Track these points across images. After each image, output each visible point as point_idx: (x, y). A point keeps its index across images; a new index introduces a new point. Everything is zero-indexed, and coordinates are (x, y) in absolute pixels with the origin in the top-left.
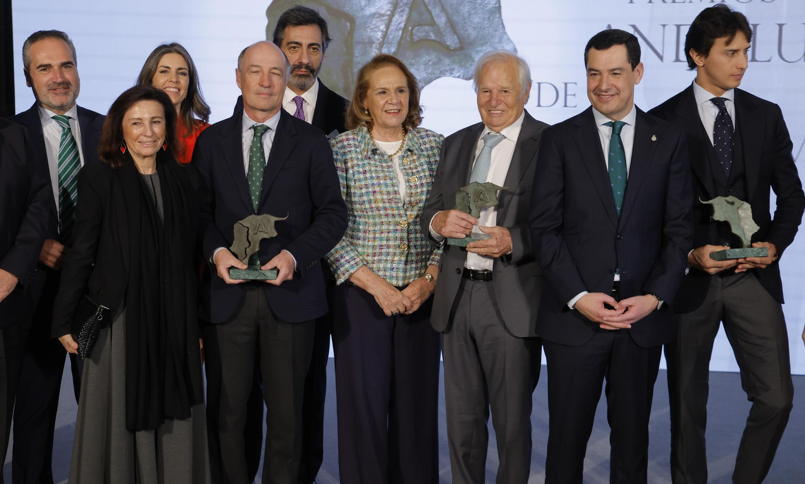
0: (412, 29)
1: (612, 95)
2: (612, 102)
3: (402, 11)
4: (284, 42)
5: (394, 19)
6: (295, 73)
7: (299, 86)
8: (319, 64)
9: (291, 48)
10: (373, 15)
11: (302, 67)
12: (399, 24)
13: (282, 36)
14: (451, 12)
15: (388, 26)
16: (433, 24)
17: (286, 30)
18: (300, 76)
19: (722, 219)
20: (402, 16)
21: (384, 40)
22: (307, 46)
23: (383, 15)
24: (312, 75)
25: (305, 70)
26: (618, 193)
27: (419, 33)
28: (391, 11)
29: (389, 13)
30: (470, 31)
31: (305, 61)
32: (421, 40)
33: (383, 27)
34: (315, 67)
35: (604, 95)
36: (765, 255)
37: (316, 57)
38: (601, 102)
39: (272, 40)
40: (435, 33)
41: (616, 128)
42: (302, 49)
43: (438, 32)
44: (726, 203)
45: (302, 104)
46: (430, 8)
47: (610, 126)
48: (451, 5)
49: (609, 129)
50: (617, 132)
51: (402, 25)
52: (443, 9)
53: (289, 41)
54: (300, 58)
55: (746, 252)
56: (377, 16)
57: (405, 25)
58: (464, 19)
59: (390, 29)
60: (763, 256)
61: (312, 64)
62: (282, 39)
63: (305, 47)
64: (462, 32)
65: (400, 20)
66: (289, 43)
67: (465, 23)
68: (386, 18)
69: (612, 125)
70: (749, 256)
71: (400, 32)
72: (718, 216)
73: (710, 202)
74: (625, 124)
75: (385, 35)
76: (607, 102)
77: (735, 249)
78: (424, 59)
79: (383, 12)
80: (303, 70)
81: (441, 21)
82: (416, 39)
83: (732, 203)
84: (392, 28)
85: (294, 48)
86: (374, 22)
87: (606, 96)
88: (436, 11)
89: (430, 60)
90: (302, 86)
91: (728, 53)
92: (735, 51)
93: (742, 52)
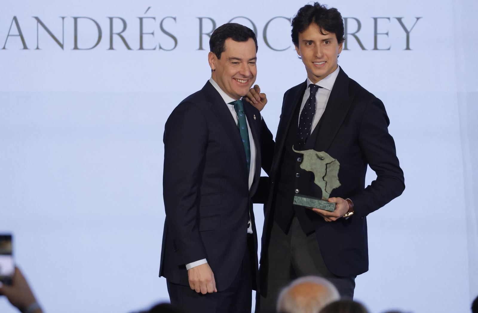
1: (248, 80)
19: (308, 169)
36: (331, 210)
44: (316, 157)
55: (313, 203)
60: (328, 210)
70: (315, 207)
72: (305, 166)
73: (302, 152)
77: (303, 198)
83: (321, 159)
91: (306, 44)
92: (311, 42)
93: (318, 43)
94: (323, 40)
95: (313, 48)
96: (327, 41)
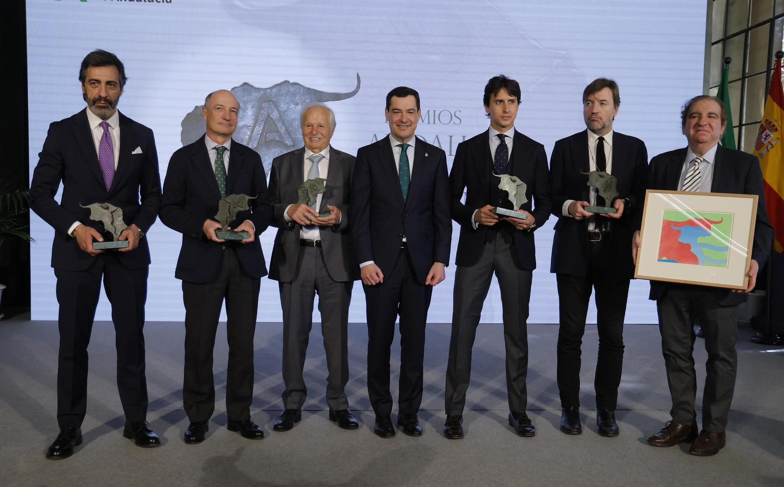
0: (266, 134)
1: (408, 126)
2: (407, 131)
3: (260, 124)
4: (87, 79)
5: (255, 129)
6: (96, 104)
7: (100, 115)
8: (116, 98)
9: (92, 83)
10: (244, 126)
11: (101, 100)
12: (258, 131)
13: (86, 74)
14: (288, 125)
15: (252, 133)
16: (278, 132)
17: (88, 69)
18: (101, 107)
19: (504, 189)
20: (260, 127)
21: (249, 140)
22: (105, 83)
23: (249, 126)
24: (110, 107)
25: (104, 102)
26: (405, 188)
27: (270, 136)
28: (254, 124)
29: (252, 125)
30: (298, 136)
31: (103, 94)
32: (271, 141)
33: (249, 133)
34: (113, 100)
35: (402, 126)
37: (113, 92)
38: (401, 130)
39: (78, 77)
40: (279, 137)
41: (404, 148)
42: (101, 85)
43: (280, 136)
44: (510, 180)
45: (108, 127)
46: (276, 123)
47: (400, 147)
48: (288, 121)
49: (399, 149)
50: (404, 150)
51: (260, 132)
52: (283, 124)
53: (90, 78)
54: (99, 92)
56: (246, 126)
57: (262, 132)
58: (295, 129)
59: (253, 134)
61: (110, 96)
62: (85, 76)
63: (103, 84)
64: (294, 136)
65: (259, 129)
66: (90, 80)
67: (296, 131)
68: (251, 128)
69: (401, 146)
71: (259, 136)
74: (410, 145)
75: (250, 137)
76: (404, 130)
77: (503, 209)
78: (273, 151)
79: (249, 125)
80: (103, 102)
81: (283, 130)
82: (268, 140)
83: (514, 181)
84: (254, 133)
85: (94, 83)
86: (244, 130)
87: (404, 126)
88: (279, 125)
89: (276, 152)
90: (103, 116)
91: (497, 102)
92: (501, 101)
93: (506, 102)
94: (510, 100)
95: (502, 105)
96: (512, 101)
